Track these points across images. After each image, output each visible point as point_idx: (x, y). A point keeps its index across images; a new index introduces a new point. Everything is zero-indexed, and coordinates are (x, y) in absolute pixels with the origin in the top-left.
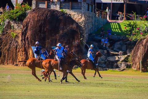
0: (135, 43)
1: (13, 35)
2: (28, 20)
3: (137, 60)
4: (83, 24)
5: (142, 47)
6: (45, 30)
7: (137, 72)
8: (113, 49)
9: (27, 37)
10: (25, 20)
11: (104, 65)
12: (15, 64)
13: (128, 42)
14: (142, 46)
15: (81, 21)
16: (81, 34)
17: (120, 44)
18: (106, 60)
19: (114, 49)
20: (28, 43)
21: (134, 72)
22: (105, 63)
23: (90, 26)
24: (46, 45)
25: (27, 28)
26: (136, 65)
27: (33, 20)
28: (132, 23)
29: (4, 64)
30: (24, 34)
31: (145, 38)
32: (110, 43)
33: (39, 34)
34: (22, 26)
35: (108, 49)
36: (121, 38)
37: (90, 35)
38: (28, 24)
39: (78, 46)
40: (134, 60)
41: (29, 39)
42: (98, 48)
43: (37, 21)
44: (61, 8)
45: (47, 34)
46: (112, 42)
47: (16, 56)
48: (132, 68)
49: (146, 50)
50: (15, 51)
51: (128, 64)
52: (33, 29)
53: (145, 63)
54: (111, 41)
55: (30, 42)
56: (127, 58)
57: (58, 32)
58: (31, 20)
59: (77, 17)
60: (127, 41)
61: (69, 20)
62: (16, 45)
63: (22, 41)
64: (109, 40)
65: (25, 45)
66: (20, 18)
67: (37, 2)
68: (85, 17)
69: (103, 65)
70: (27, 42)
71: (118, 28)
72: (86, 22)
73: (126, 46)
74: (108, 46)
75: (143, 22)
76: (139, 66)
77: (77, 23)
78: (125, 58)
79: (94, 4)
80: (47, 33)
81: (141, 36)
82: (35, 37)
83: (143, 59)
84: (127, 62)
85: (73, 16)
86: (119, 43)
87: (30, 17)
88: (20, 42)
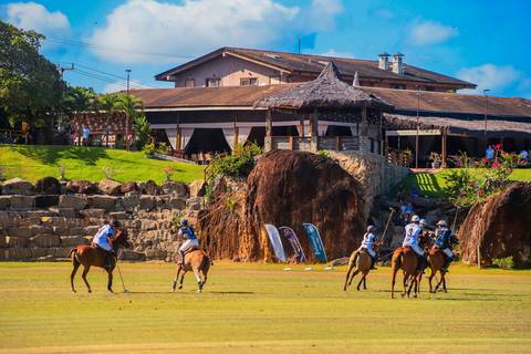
0: (465, 212)
1: (230, 203)
2: (258, 174)
3: (470, 244)
4: (363, 178)
5: (480, 220)
6: (290, 192)
7: (472, 268)
9: (257, 207)
10: (252, 174)
12: (235, 258)
13: (451, 210)
14: (481, 217)
15: (359, 171)
16: (360, 197)
17: (436, 214)
20: (258, 218)
21: (465, 269)
23: (377, 181)
24: (291, 220)
25: (255, 189)
26: (469, 254)
27: (268, 174)
28: (459, 174)
30: (250, 200)
31: (485, 202)
33: (280, 200)
34: (246, 186)
36: (438, 203)
37: (376, 198)
38: (258, 180)
39: (355, 220)
40: (465, 245)
41: (260, 210)
43: (275, 175)
44: (319, 148)
45: (293, 198)
47: (237, 243)
48: (462, 260)
49: (488, 224)
50: (234, 234)
52: (267, 190)
53: (487, 252)
55: (261, 216)
57: (314, 195)
58: (263, 174)
59: (350, 166)
60: (450, 208)
61: (336, 170)
62: (236, 222)
63: (246, 214)
65: (252, 222)
66: (244, 171)
67: (273, 139)
68: (365, 164)
70: (256, 216)
71: (431, 183)
72: (368, 174)
73: (449, 219)
75: (481, 170)
76: (475, 257)
77: (351, 177)
79: (384, 139)
81: (478, 197)
82: (271, 205)
83: (482, 243)
85: (343, 163)
86: (433, 212)
87: (261, 167)
88: (243, 216)
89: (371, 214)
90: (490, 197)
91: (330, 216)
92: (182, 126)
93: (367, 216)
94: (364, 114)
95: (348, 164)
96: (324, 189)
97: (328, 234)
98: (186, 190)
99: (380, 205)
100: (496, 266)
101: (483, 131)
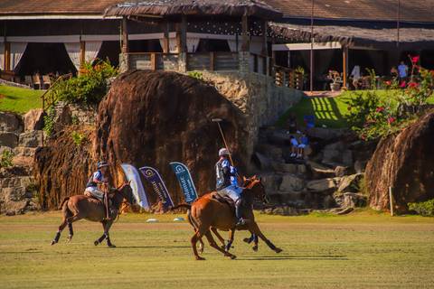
0: (373, 145)
1: (77, 138)
2: (112, 100)
3: (380, 185)
4: (244, 104)
5: (392, 155)
6: (153, 123)
7: (383, 215)
8: (319, 162)
9: (111, 142)
10: (104, 101)
11: (300, 202)
13: (355, 143)
14: (393, 151)
15: (239, 96)
16: (241, 129)
17: (337, 149)
18: (305, 190)
19: (323, 162)
20: (114, 156)
21: (375, 217)
22: (302, 196)
23: (262, 107)
24: (155, 158)
25: (109, 119)
26: (378, 197)
27: (124, 101)
28: (364, 97)
29: (57, 210)
30: (103, 134)
31: (398, 132)
32: (312, 147)
33: (140, 134)
34: (97, 116)
35: (308, 162)
36: (339, 134)
37: (262, 129)
38: (112, 109)
40: (373, 186)
41: (116, 145)
42: (283, 161)
43: (134, 102)
44: (188, 68)
45: (157, 131)
46: (318, 145)
48: (371, 205)
49: (402, 159)
50: (82, 177)
51: (359, 197)
52: (123, 121)
53: (402, 194)
54: (316, 143)
55: (117, 153)
56: (356, 182)
57: (183, 127)
58: (119, 101)
59: (228, 89)
60: (354, 141)
61: (210, 95)
62: (84, 161)
63: (98, 151)
64: (311, 140)
66: (93, 97)
67: (130, 57)
68: (248, 86)
69: (298, 201)
70: (110, 154)
71: (330, 109)
72: (250, 99)
73: (353, 154)
74: (309, 156)
75: (394, 91)
76: (386, 201)
77: (230, 103)
78: (351, 183)
79: (270, 55)
80: (157, 129)
81: (389, 126)
82: (129, 140)
83: (394, 183)
84: (357, 191)
85: (219, 86)
86: (333, 146)
87: (116, 92)
88: (93, 154)
89: (256, 149)
90: (404, 126)
91: (204, 152)
92: (10, 39)
93: (250, 152)
94: (244, 23)
95: (226, 86)
96: (196, 119)
97: (202, 175)
98: (19, 122)
99: (267, 138)
100: (414, 213)
101: (395, 42)
